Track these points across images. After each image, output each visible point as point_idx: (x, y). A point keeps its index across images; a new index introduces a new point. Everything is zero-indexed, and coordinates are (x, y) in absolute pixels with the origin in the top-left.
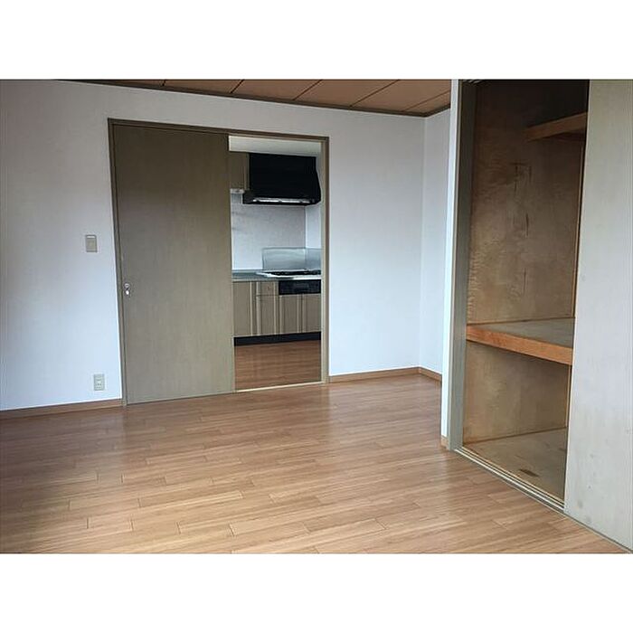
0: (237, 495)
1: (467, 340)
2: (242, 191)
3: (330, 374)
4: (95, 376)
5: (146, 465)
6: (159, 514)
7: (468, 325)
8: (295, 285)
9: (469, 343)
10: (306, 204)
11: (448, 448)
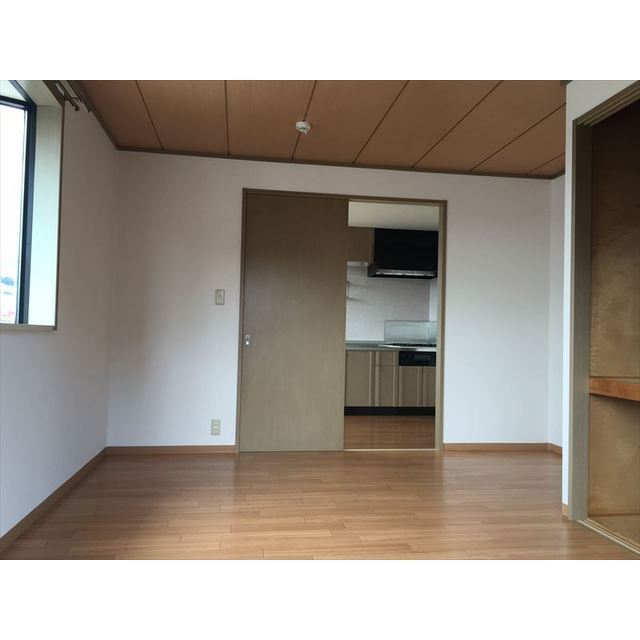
0: (327, 533)
1: (591, 394)
2: (366, 264)
3: (445, 441)
4: (213, 421)
5: (245, 500)
6: (247, 539)
7: (590, 377)
8: (416, 357)
9: (592, 398)
10: (430, 278)
11: (570, 518)
